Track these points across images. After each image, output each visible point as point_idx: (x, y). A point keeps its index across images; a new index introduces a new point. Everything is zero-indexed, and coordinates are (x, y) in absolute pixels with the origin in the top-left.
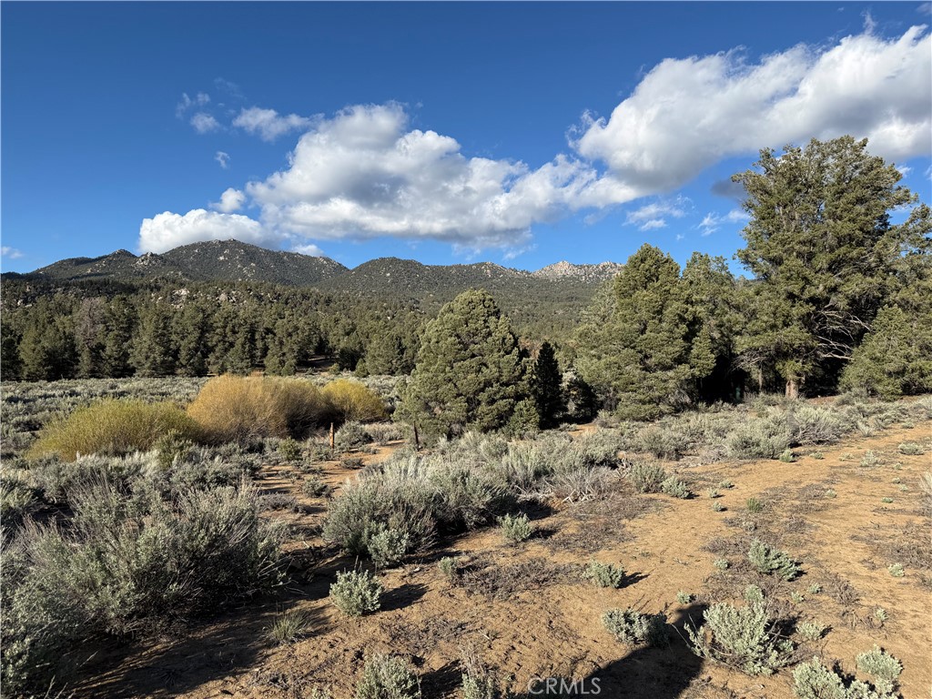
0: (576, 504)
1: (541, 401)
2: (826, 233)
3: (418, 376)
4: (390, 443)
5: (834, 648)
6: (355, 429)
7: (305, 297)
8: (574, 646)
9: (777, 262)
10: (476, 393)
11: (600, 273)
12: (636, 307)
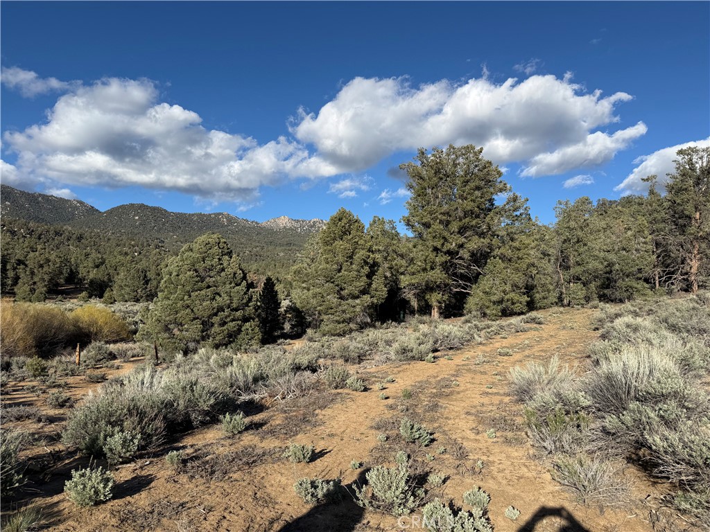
0: (284, 401)
1: (264, 322)
2: (457, 208)
3: (159, 304)
4: (132, 359)
5: (450, 491)
6: (100, 348)
7: (57, 233)
8: (272, 510)
9: (427, 225)
10: (210, 317)
11: (312, 227)
12: (335, 253)
